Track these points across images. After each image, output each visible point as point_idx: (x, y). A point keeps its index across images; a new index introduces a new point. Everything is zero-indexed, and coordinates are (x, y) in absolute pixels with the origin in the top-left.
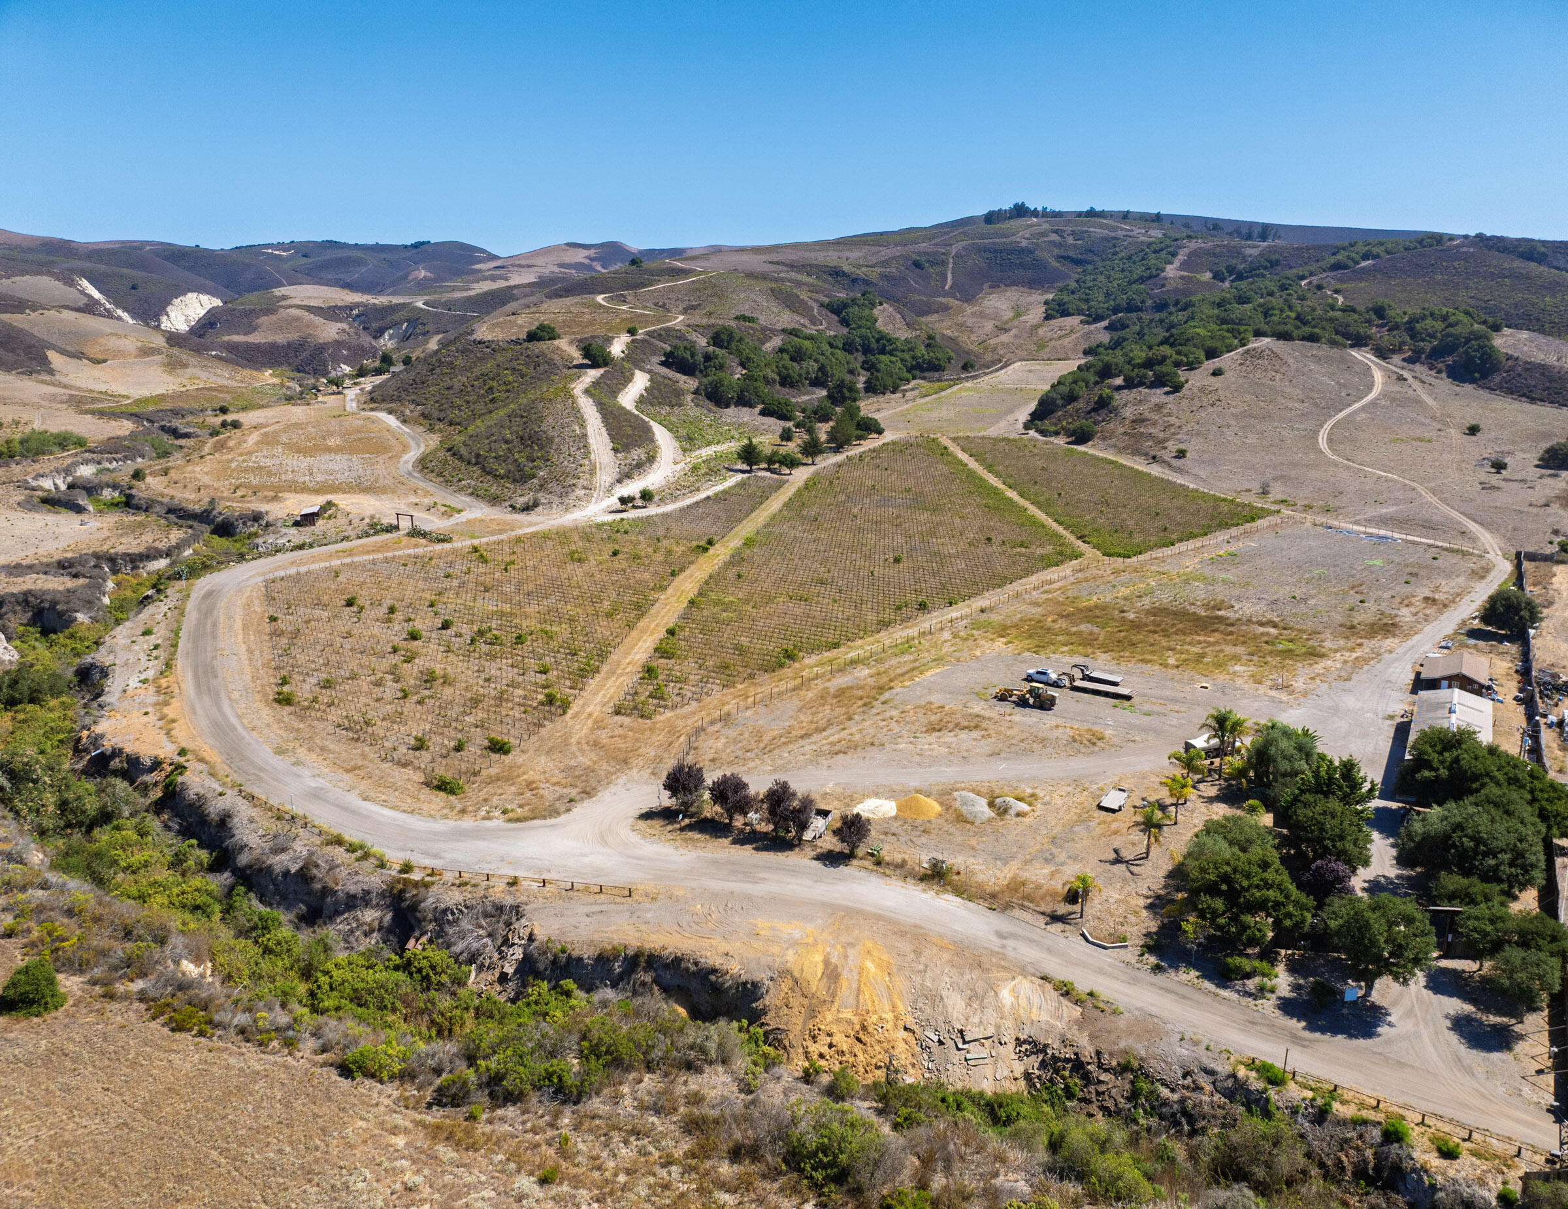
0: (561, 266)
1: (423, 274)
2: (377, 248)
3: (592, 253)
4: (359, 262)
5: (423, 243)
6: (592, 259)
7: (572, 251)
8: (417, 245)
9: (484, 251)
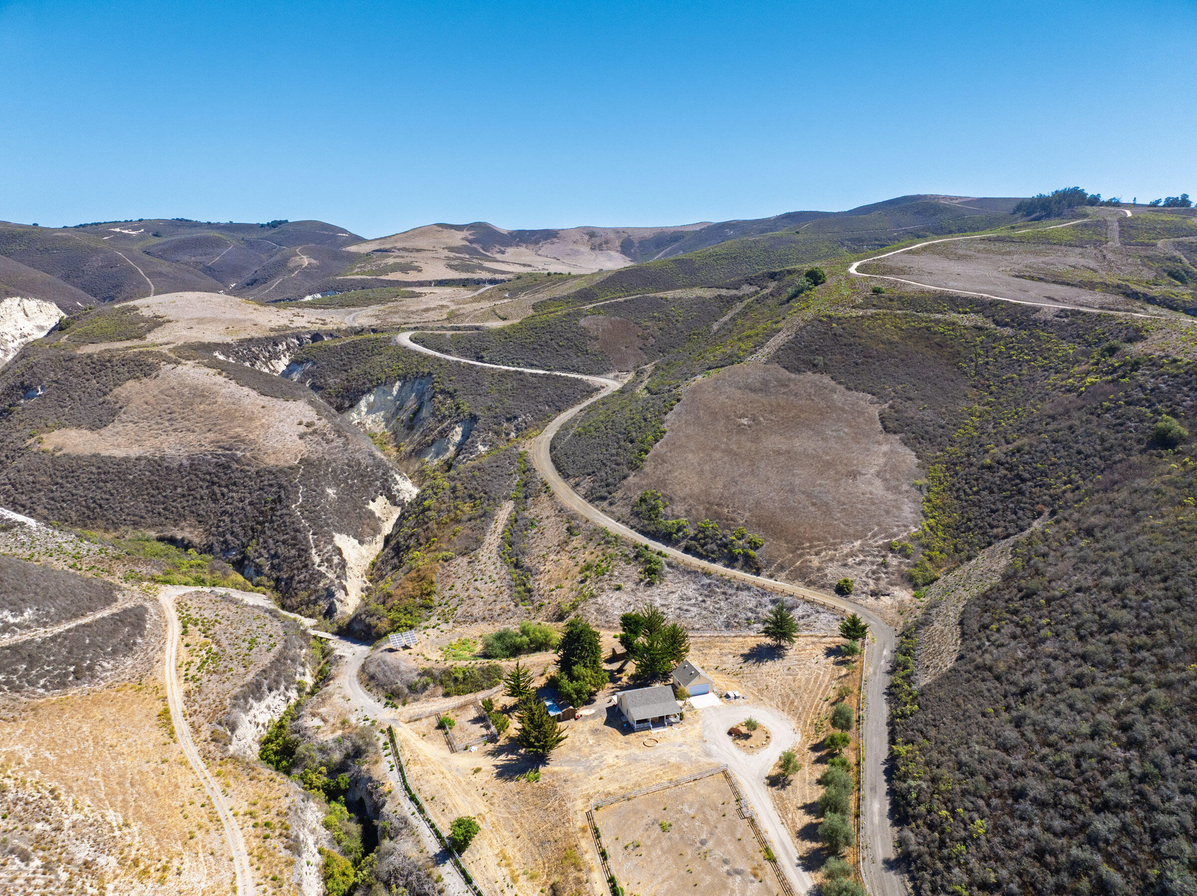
0: (451, 249)
1: (306, 261)
2: (231, 227)
3: (466, 233)
4: (218, 243)
5: (280, 222)
6: (470, 242)
7: (446, 233)
8: (275, 225)
9: (345, 231)
